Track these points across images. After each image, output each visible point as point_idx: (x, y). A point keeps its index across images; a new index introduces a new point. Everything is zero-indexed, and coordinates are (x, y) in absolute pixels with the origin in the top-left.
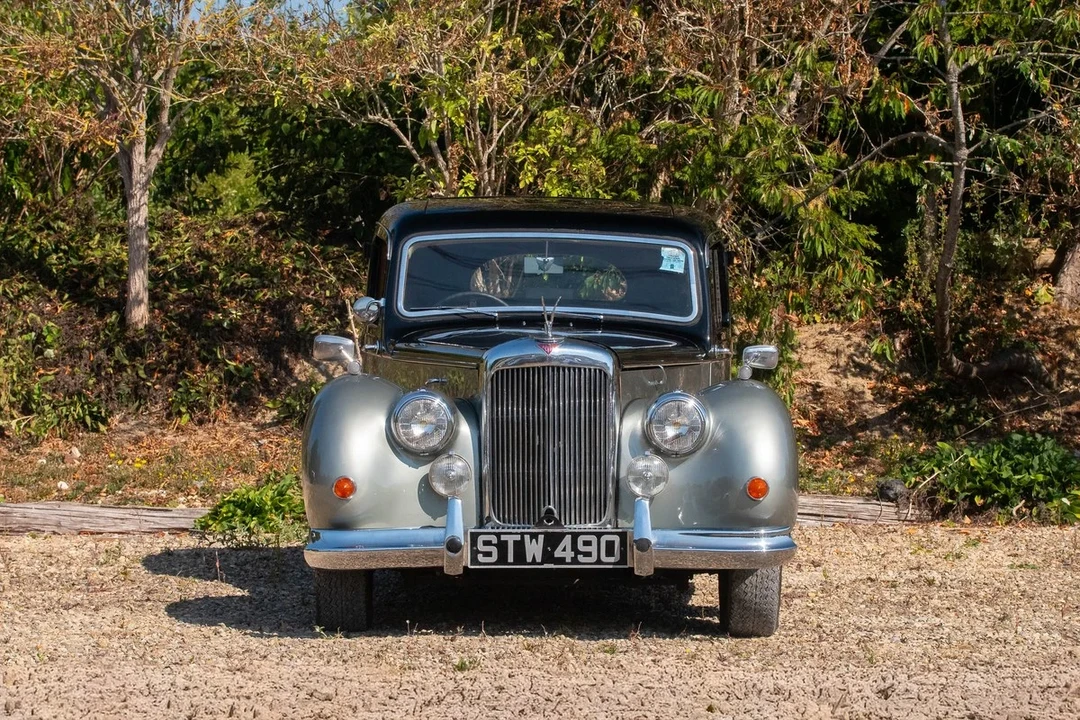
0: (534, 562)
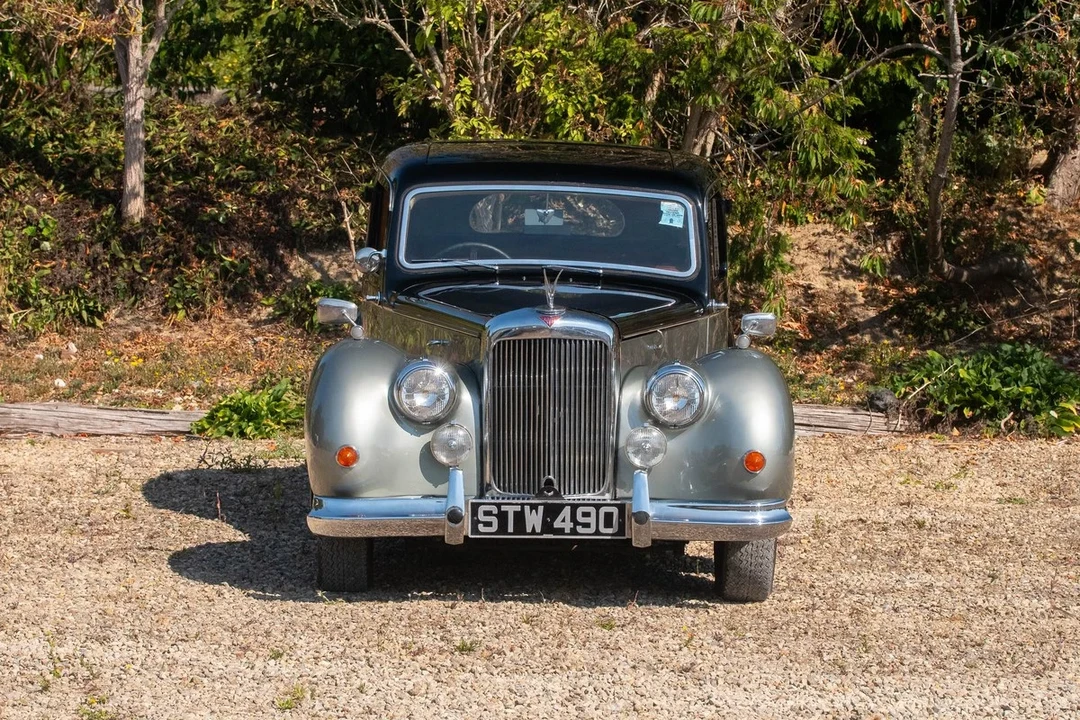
0: (533, 532)
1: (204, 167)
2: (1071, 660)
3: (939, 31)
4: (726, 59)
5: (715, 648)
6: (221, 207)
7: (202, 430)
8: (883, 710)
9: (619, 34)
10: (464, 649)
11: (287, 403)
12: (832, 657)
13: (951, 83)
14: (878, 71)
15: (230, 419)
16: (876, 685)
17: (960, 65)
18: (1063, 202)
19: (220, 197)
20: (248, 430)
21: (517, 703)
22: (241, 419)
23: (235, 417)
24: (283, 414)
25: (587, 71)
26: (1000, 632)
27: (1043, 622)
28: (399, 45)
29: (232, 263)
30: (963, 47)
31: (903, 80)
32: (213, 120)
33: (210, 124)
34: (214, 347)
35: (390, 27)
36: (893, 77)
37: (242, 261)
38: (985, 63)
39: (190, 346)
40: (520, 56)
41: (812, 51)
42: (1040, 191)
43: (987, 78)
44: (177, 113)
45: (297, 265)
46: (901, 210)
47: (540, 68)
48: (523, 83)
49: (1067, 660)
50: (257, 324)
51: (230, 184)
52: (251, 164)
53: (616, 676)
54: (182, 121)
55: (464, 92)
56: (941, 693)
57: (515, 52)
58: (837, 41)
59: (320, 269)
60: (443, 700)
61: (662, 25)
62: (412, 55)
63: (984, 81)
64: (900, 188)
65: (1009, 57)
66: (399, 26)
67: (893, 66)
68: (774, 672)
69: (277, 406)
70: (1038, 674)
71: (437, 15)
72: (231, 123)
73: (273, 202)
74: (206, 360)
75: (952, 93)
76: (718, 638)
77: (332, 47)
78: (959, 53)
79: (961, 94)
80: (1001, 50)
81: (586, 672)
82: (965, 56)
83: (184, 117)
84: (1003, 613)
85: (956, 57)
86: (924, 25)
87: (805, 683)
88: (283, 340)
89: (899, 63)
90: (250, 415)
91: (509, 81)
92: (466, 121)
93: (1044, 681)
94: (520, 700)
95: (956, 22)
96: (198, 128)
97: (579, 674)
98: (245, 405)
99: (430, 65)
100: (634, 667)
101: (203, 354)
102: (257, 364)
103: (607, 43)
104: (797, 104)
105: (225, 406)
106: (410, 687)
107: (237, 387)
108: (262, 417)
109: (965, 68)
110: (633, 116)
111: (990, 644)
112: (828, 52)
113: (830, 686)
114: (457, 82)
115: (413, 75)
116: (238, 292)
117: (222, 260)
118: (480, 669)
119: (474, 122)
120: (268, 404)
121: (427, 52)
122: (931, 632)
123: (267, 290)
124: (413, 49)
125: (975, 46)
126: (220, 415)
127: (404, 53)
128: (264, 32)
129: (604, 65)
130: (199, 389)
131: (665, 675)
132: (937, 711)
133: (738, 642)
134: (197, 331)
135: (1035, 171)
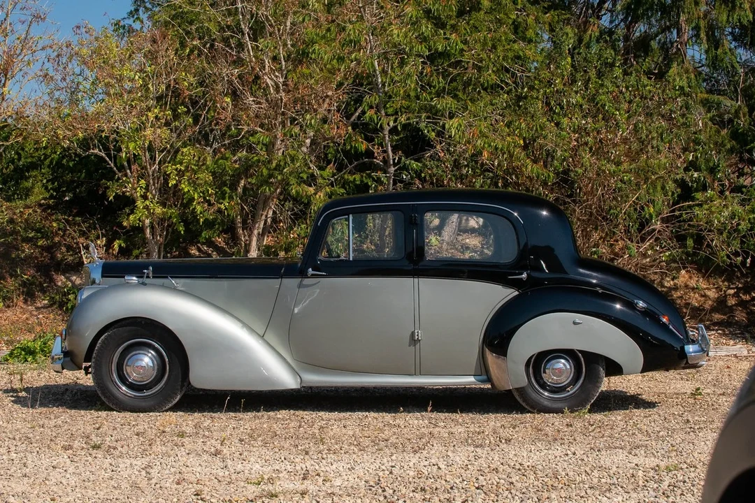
1: (14, 232)
2: (435, 445)
3: (384, 157)
4: (275, 169)
5: (239, 445)
6: (23, 251)
7: (7, 360)
8: (323, 469)
9: (222, 158)
10: (96, 447)
11: (50, 346)
12: (303, 448)
13: (389, 178)
14: (355, 179)
15: (21, 354)
16: (323, 459)
17: (392, 169)
18: (448, 243)
19: (22, 246)
20: (29, 360)
21: (113, 471)
22: (26, 354)
23: (23, 353)
24: (47, 351)
25: (205, 176)
26: (398, 436)
27: (423, 429)
28: (109, 164)
29: (27, 279)
30: (394, 160)
31: (367, 183)
32: (22, 210)
33: (20, 212)
34: (17, 320)
35: (104, 155)
36: (362, 181)
37: (33, 278)
38: (405, 168)
39: (5, 320)
40: (170, 169)
41: (322, 168)
42: (436, 239)
43: (406, 176)
44: (4, 207)
45: (61, 280)
46: (367, 247)
47: (180, 174)
48: (172, 183)
49: (433, 446)
50: (38, 308)
51: (27, 240)
52: (38, 231)
53: (177, 458)
54: (6, 210)
55: (142, 187)
56: (359, 461)
57: (167, 167)
58: (334, 165)
59: (71, 281)
60: (71, 470)
61: (243, 154)
62: (115, 169)
63: (405, 177)
64: (367, 237)
65: (417, 165)
66: (109, 155)
67: (362, 176)
68: (269, 454)
69: (44, 347)
70: (415, 452)
71: (127, 147)
72: (31, 211)
73: (49, 249)
74: (12, 327)
75: (389, 184)
76: (241, 440)
77: (81, 172)
78: (392, 163)
79: (393, 185)
80: (413, 162)
81: (160, 456)
82: (395, 165)
83: (7, 208)
84: (402, 427)
85: (391, 165)
86: (376, 154)
87: (283, 458)
88: (52, 316)
89: (364, 175)
90: (31, 352)
91: (166, 181)
92: (143, 202)
93: (418, 455)
94: (114, 469)
95: (389, 147)
96: (15, 214)
97: (156, 457)
98: (28, 347)
99: (126, 175)
100: (188, 454)
101: (12, 324)
102: (38, 329)
103: (216, 163)
104: (313, 192)
105: (18, 348)
106: (55, 463)
107: (26, 339)
108: (37, 353)
109: (395, 171)
110: (229, 199)
111: (393, 440)
112: (330, 170)
113: (297, 460)
114: (138, 182)
115: (117, 181)
116: (29, 293)
117: (23, 277)
118: (100, 456)
119: (147, 203)
120: (40, 347)
121: (123, 166)
122: (361, 435)
123: (43, 291)
124: (116, 165)
125: (400, 159)
126: (15, 352)
127: (111, 168)
128: (49, 167)
129: (214, 174)
130: (7, 341)
131: (205, 457)
132: (354, 469)
133: (252, 442)
134: (9, 313)
135: (434, 229)
